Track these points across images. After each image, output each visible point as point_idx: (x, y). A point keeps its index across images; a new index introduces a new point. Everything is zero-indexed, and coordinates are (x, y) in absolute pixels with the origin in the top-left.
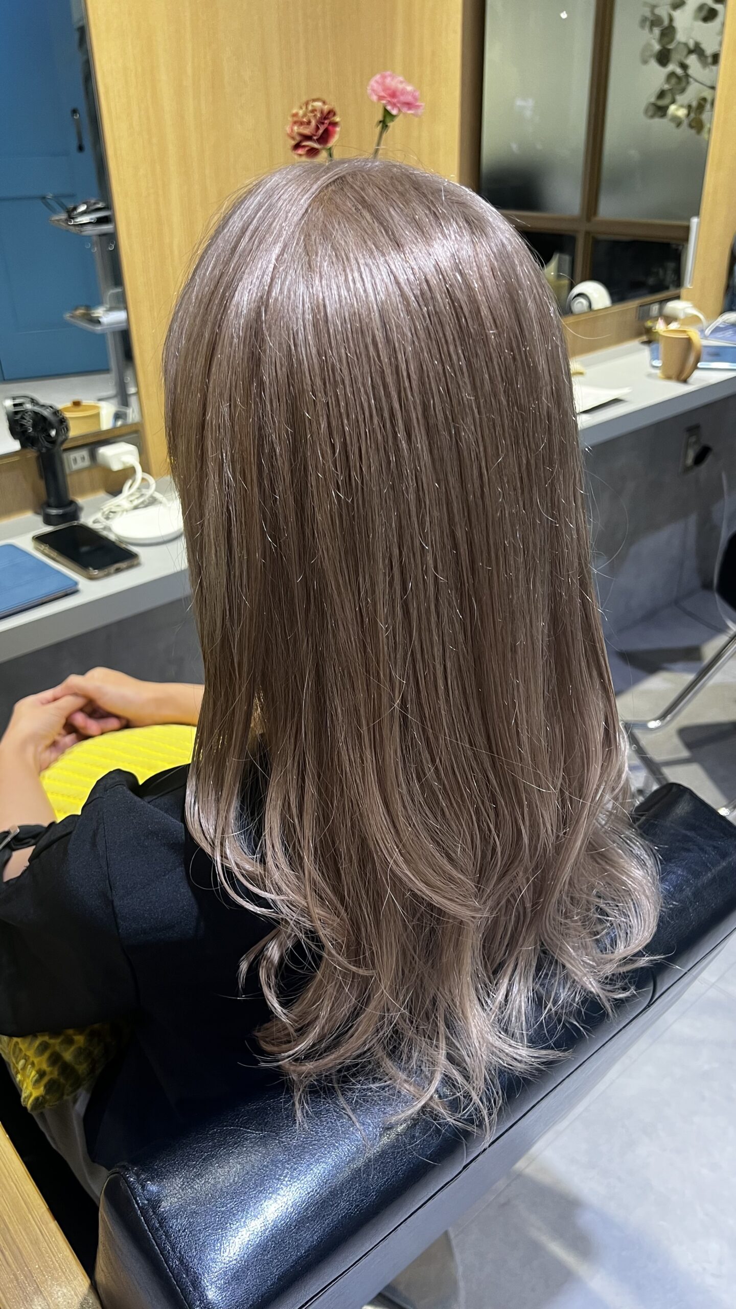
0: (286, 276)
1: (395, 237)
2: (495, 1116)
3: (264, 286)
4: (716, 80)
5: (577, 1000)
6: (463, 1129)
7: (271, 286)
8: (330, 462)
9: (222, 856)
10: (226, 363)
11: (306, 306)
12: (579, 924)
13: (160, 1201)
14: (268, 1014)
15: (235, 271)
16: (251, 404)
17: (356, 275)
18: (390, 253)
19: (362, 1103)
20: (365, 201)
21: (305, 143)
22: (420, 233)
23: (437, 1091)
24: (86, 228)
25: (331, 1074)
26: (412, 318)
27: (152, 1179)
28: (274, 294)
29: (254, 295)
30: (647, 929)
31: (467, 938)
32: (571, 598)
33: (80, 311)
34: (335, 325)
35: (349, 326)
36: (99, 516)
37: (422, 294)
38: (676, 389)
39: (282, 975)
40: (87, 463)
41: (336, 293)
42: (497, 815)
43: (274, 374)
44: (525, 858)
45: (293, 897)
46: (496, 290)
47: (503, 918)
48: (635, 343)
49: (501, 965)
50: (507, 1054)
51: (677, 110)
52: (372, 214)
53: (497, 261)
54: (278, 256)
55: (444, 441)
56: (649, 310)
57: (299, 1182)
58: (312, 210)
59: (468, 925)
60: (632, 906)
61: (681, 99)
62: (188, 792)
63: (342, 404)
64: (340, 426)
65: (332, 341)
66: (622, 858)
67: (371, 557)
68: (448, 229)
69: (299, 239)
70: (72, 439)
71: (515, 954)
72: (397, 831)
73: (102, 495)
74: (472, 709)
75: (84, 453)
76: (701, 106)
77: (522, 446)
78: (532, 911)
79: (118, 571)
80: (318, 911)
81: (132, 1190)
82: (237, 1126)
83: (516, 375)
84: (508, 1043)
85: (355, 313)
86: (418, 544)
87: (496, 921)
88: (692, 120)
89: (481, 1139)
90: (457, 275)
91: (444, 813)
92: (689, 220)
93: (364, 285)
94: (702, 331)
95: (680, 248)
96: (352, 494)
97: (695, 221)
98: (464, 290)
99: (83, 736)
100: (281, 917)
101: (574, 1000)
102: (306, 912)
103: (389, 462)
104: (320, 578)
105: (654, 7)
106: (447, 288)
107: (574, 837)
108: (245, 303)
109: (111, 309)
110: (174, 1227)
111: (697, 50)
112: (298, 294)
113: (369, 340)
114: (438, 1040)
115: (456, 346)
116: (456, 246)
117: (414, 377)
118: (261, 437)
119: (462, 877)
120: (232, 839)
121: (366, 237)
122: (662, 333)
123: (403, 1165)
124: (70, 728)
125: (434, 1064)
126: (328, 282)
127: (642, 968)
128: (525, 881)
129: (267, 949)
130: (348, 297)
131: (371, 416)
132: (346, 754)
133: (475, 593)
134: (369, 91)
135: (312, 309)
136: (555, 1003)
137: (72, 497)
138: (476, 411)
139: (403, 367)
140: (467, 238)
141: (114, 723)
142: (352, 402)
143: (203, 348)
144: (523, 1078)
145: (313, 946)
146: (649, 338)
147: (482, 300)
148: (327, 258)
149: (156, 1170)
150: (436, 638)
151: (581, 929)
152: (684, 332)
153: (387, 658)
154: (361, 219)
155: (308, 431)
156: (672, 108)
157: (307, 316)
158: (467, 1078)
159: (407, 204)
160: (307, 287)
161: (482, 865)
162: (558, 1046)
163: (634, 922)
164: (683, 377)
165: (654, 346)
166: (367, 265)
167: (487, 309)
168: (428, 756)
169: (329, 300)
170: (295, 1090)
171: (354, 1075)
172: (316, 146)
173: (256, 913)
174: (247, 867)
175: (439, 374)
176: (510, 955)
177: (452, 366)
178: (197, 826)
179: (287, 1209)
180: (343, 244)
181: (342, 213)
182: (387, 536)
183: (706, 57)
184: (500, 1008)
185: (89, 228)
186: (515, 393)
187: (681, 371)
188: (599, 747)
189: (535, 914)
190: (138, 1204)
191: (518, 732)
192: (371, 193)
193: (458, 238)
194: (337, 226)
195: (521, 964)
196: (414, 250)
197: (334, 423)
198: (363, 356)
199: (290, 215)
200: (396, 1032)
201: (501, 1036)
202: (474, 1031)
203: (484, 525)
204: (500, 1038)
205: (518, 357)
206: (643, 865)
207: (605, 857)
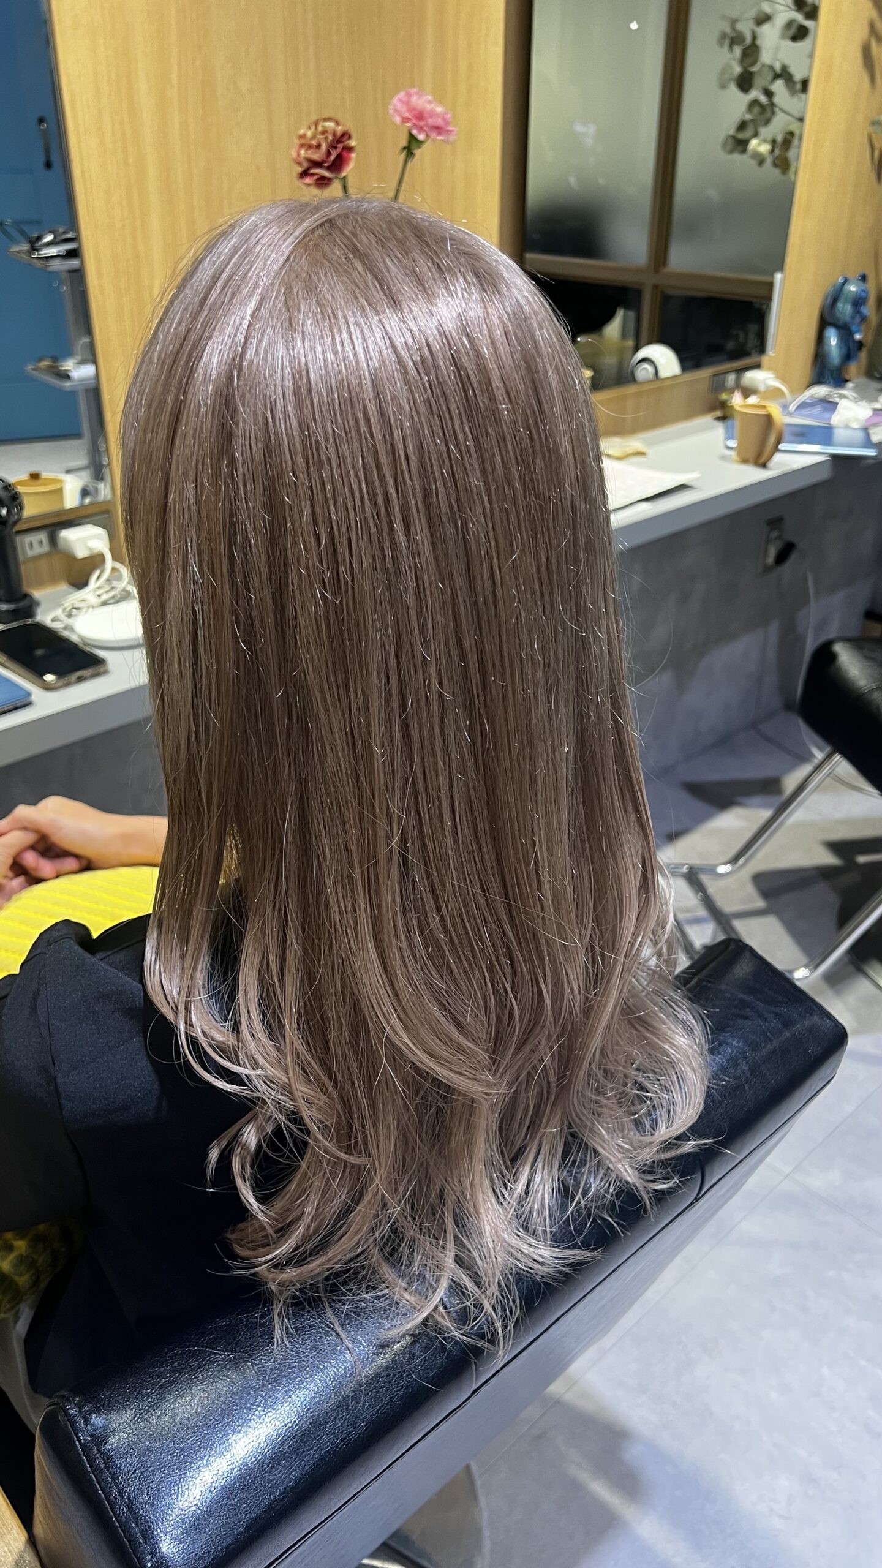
0: (262, 335)
1: (391, 292)
2: (511, 1327)
3: (237, 346)
4: (804, 112)
5: (611, 1190)
6: (472, 1345)
7: (245, 346)
8: (315, 557)
9: (186, 1023)
10: (191, 437)
11: (286, 372)
12: (614, 1101)
13: (106, 1438)
14: (242, 1213)
15: (204, 327)
16: (220, 486)
17: (345, 335)
18: (385, 311)
19: (355, 1316)
20: (358, 250)
21: (313, 171)
22: (421, 288)
23: (442, 1300)
24: (52, 262)
25: (316, 1282)
26: (410, 388)
27: (97, 1411)
28: (248, 356)
29: (225, 357)
30: (692, 1106)
31: (479, 1118)
32: (600, 719)
33: (45, 363)
34: (319, 394)
35: (336, 396)
36: (59, 612)
37: (423, 361)
38: (753, 475)
39: (260, 1166)
40: (46, 548)
41: (321, 356)
42: (514, 972)
43: (249, 451)
44: (548, 1023)
45: (272, 1071)
46: (510, 359)
47: (523, 1095)
48: (708, 419)
49: (521, 1151)
50: (525, 1255)
51: (759, 145)
52: (364, 264)
53: (511, 322)
54: (254, 312)
55: (448, 533)
56: (724, 380)
57: (274, 1412)
58: (295, 258)
59: (481, 1104)
60: (676, 1079)
61: (766, 132)
62: (148, 947)
63: (328, 487)
64: (327, 514)
65: (317, 413)
66: (665, 1024)
67: (364, 668)
68: (454, 285)
69: (278, 292)
70: (26, 519)
71: (538, 1137)
72: (397, 995)
73: (63, 587)
74: (485, 849)
75: (43, 536)
76: (789, 140)
77: (541, 542)
78: (557, 1086)
79: (81, 679)
80: (301, 1089)
81: (73, 1423)
82: (202, 1347)
83: (534, 457)
84: (528, 1242)
85: (343, 381)
86: (419, 655)
87: (514, 1100)
88: (777, 158)
89: (493, 1356)
90: (464, 339)
91: (451, 971)
92: (772, 275)
93: (354, 348)
94: (785, 407)
95: (764, 307)
96: (341, 594)
97: (778, 276)
98: (472, 357)
99: (35, 880)
100: (256, 1095)
101: (607, 1191)
102: (288, 1090)
103: (384, 557)
104: (303, 693)
105: (734, 22)
106: (452, 355)
107: (604, 999)
108: (215, 365)
109: (83, 362)
110: (122, 1467)
111: (784, 74)
112: (276, 357)
113: (360, 415)
114: (445, 1239)
115: (462, 422)
116: (464, 305)
117: (413, 458)
118: (233, 524)
119: (473, 1047)
120: (199, 1004)
121: (357, 292)
122: (737, 408)
123: (400, 1390)
124: (18, 868)
125: (439, 1267)
126: (312, 344)
127: (687, 1154)
128: (548, 1050)
129: (242, 1135)
130: (335, 362)
131: (362, 503)
132: (335, 902)
133: (487, 713)
134: (391, 112)
135: (293, 375)
136: (585, 1193)
137: (26, 589)
138: (486, 499)
139: (400, 446)
140: (476, 296)
141: (71, 864)
142: (339, 487)
143: (165, 417)
144: (543, 1282)
145: (296, 1130)
146: (725, 414)
147: (494, 369)
148: (311, 315)
149: (102, 1400)
150: (441, 764)
151: (614, 1107)
152: (764, 407)
153: (383, 787)
154: (351, 271)
155: (288, 519)
156: (754, 143)
157: (287, 383)
158: (478, 1284)
159: (407, 255)
160: (288, 349)
161: (497, 1032)
162: (586, 1245)
163: (678, 1099)
164: (762, 460)
165: (729, 423)
166: (357, 324)
167: (500, 379)
168: (432, 904)
169: (313, 364)
170: (275, 1302)
171: (344, 1283)
172: (326, 174)
173: (226, 1092)
174: (218, 1037)
175: (441, 453)
176: (532, 1138)
177: (457, 446)
178: (158, 988)
179: (260, 1444)
180: (330, 299)
181: (330, 262)
182: (383, 644)
183: (794, 83)
184: (519, 1202)
185: (57, 262)
186: (532, 479)
187: (759, 455)
188: (634, 892)
189: (561, 1089)
190: (79, 1441)
191: (538, 875)
192: (365, 240)
193: (465, 294)
194: (323, 278)
195: (545, 1148)
196: (413, 308)
197: (319, 511)
198: (353, 432)
199: (269, 262)
200: (395, 1231)
201: (519, 1234)
202: (488, 1228)
203: (496, 634)
204: (519, 1236)
205: (535, 436)
206: (690, 1031)
207: (646, 1023)
